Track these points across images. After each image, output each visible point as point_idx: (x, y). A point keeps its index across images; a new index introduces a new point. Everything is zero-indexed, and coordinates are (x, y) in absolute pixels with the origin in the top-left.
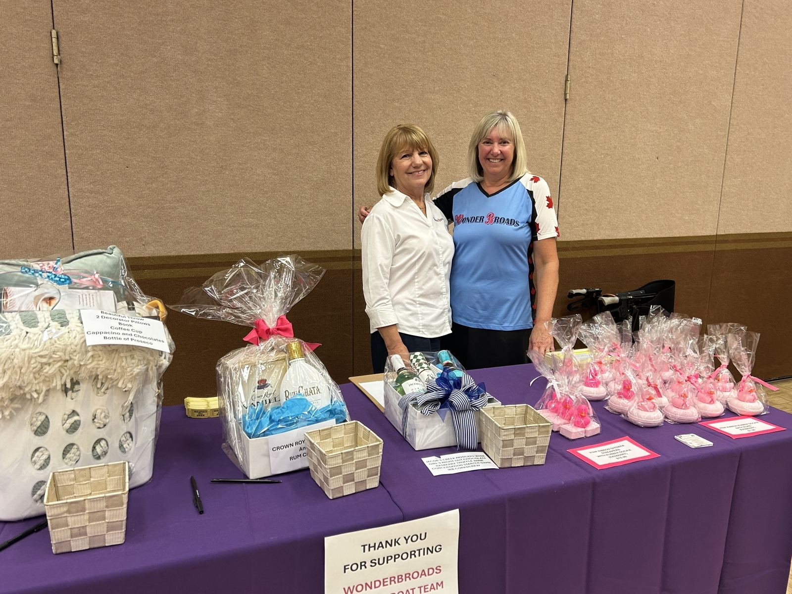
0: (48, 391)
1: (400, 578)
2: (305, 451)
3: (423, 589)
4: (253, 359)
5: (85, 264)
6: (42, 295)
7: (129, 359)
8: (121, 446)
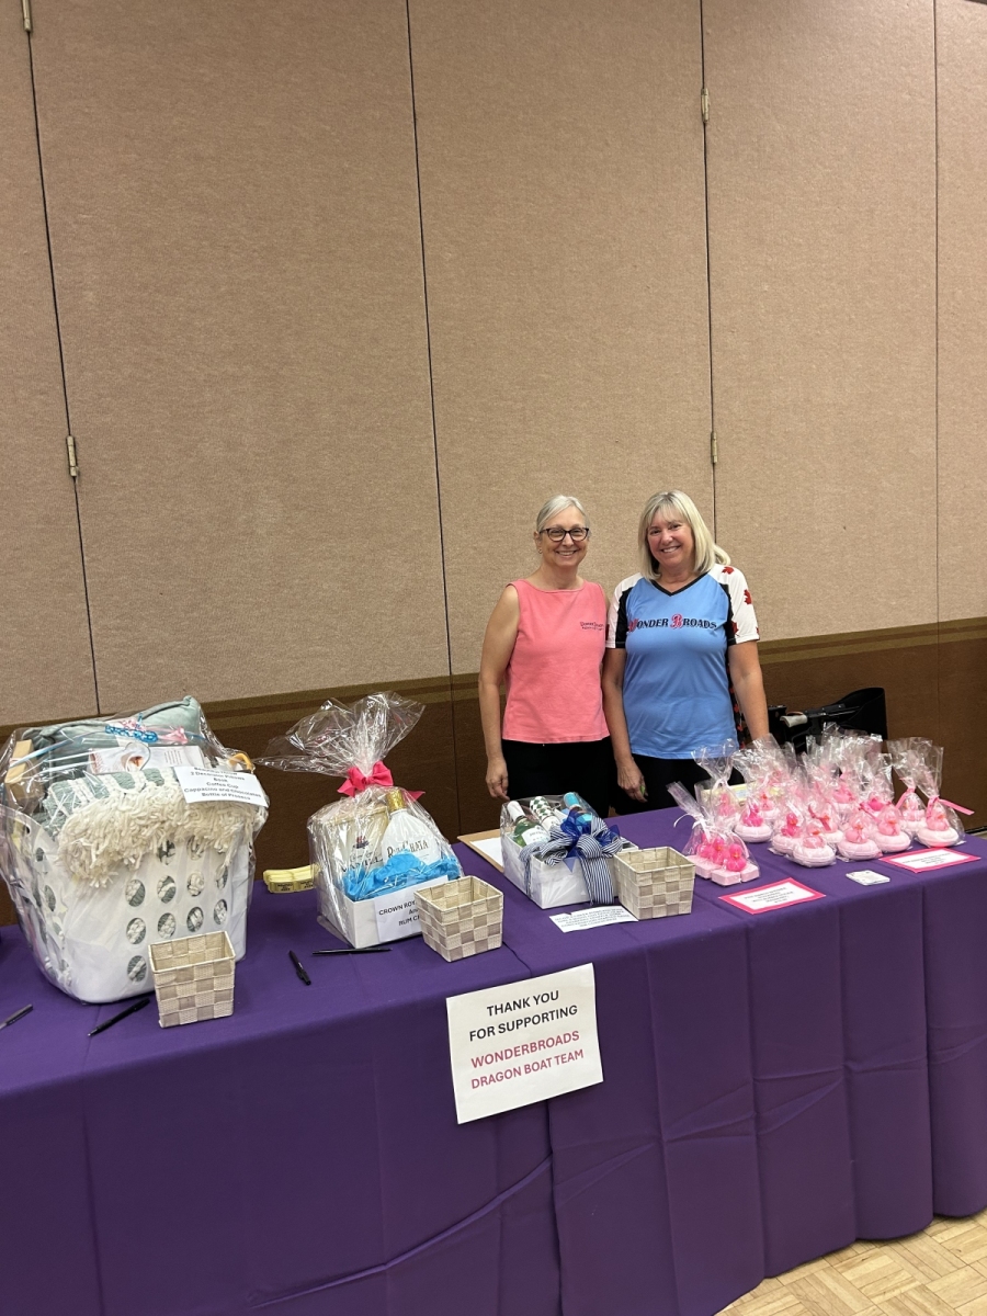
0: (143, 856)
1: (533, 1047)
2: (416, 914)
3: (560, 1059)
4: (351, 815)
5: (163, 719)
6: (129, 754)
7: (226, 816)
8: (215, 916)
